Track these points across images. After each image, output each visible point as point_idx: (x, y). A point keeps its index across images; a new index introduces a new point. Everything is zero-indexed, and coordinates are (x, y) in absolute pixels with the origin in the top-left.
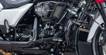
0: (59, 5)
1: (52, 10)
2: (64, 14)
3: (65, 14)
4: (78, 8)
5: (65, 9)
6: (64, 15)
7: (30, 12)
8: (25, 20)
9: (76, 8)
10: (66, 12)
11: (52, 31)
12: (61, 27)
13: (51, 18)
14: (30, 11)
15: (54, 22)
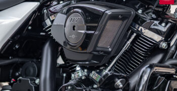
0: (114, 17)
1: (93, 32)
2: (128, 40)
3: (131, 40)
4: (169, 25)
5: (131, 25)
6: (129, 42)
7: (30, 26)
8: (17, 47)
9: (163, 24)
10: (135, 34)
11: (95, 86)
12: (121, 82)
13: (90, 53)
14: (30, 22)
15: (100, 62)
